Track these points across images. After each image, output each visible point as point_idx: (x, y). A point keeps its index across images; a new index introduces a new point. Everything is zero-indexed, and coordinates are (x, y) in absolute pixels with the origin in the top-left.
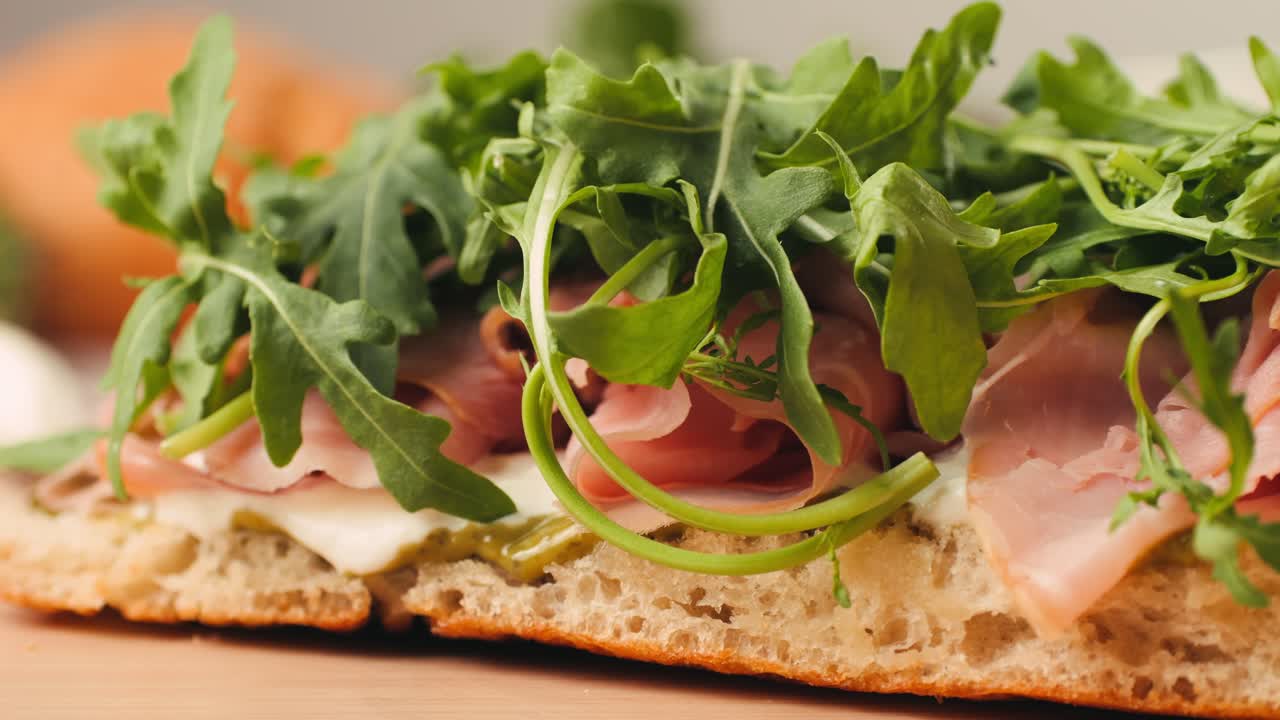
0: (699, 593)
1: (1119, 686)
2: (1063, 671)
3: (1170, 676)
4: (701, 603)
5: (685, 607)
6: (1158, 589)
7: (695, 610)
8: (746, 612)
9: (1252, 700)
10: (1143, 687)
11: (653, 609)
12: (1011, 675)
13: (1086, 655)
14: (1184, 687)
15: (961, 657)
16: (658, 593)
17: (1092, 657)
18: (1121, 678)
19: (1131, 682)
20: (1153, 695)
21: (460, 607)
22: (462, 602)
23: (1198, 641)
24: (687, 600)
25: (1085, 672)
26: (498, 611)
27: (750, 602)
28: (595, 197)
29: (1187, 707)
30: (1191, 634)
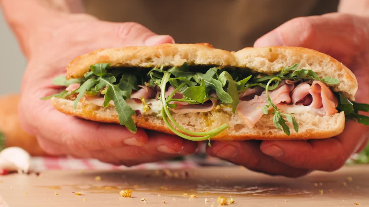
0: (189, 122)
1: (260, 133)
2: (251, 132)
3: (268, 131)
4: (190, 124)
5: (187, 125)
6: (265, 118)
7: (188, 125)
8: (197, 125)
9: (281, 134)
11: (182, 125)
12: (242, 133)
13: (254, 129)
14: (270, 133)
15: (234, 131)
16: (183, 122)
18: (260, 132)
19: (262, 133)
20: (265, 134)
21: (148, 121)
22: (149, 120)
23: (272, 126)
24: (187, 123)
25: (254, 132)
26: (155, 122)
27: (198, 124)
28: (172, 81)
29: (271, 136)
30: (270, 125)
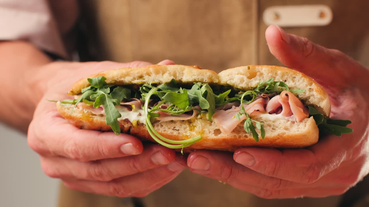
0: (175, 127)
1: (236, 137)
5: (172, 129)
8: (181, 130)
10: (240, 137)
16: (169, 127)
17: (232, 134)
19: (238, 136)
20: (241, 138)
29: (246, 139)
